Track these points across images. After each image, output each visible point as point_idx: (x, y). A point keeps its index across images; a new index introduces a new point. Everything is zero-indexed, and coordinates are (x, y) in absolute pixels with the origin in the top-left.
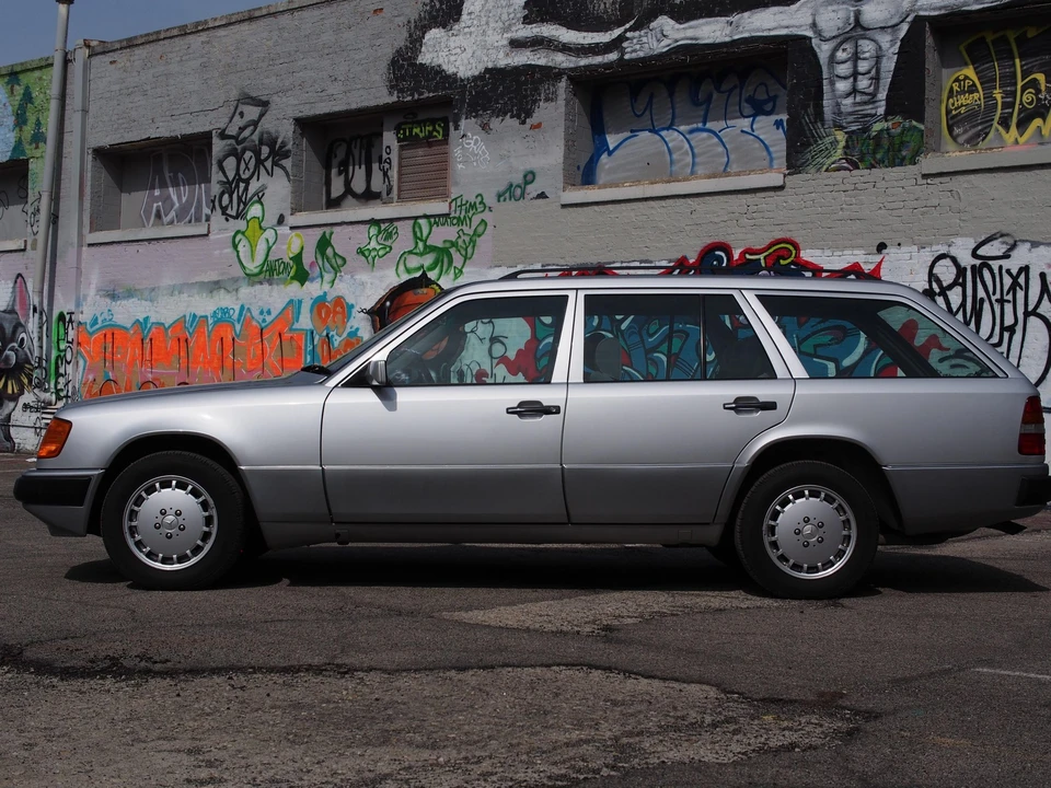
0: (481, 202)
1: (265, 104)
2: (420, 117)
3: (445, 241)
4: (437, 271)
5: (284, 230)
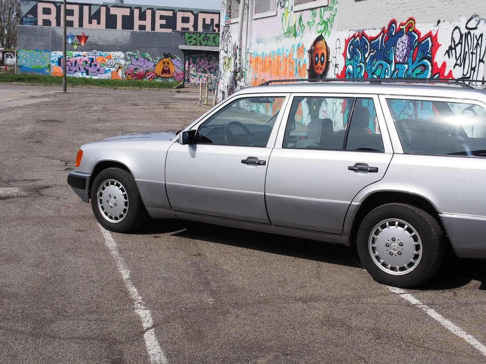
3: (327, 18)
4: (324, 33)
5: (292, 13)
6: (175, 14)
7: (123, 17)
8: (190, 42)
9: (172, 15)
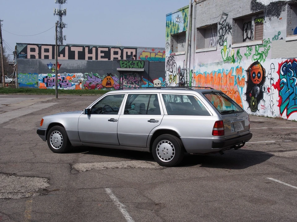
0: (269, 41)
1: (227, 15)
2: (259, 17)
3: (262, 52)
4: (260, 60)
5: (230, 49)
6: (109, 50)
7: (79, 52)
8: (123, 66)
9: (108, 50)
